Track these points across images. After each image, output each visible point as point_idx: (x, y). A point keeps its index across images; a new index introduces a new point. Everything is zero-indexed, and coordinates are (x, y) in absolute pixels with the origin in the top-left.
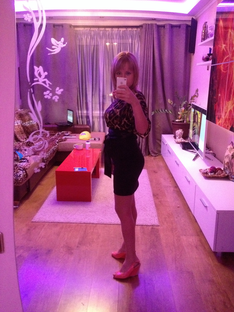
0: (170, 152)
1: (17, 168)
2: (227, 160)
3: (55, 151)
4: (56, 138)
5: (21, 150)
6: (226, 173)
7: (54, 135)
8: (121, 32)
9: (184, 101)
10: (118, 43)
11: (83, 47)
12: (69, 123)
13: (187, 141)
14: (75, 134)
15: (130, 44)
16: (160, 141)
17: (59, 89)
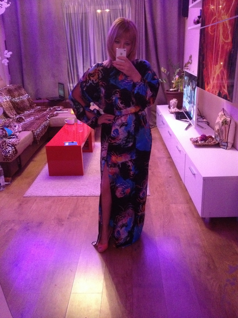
0: (164, 123)
1: (5, 144)
2: (217, 127)
3: (47, 127)
4: (47, 114)
5: (11, 126)
6: (217, 141)
7: (45, 110)
9: (178, 69)
10: (110, 9)
11: (71, 16)
12: (61, 98)
13: (181, 111)
14: (67, 109)
15: (121, 10)
16: (155, 112)
17: (8, 52)
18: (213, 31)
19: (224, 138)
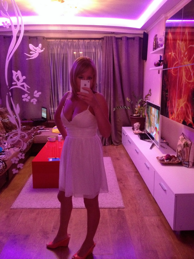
0: (130, 142)
2: (179, 149)
3: (31, 143)
4: (32, 132)
5: (1, 143)
6: (179, 160)
7: (30, 129)
8: (86, 43)
9: (140, 99)
10: (84, 52)
11: (54, 55)
12: (43, 119)
14: (49, 128)
15: (94, 53)
16: (121, 132)
17: (37, 93)
18: (176, 73)
19: (186, 158)
